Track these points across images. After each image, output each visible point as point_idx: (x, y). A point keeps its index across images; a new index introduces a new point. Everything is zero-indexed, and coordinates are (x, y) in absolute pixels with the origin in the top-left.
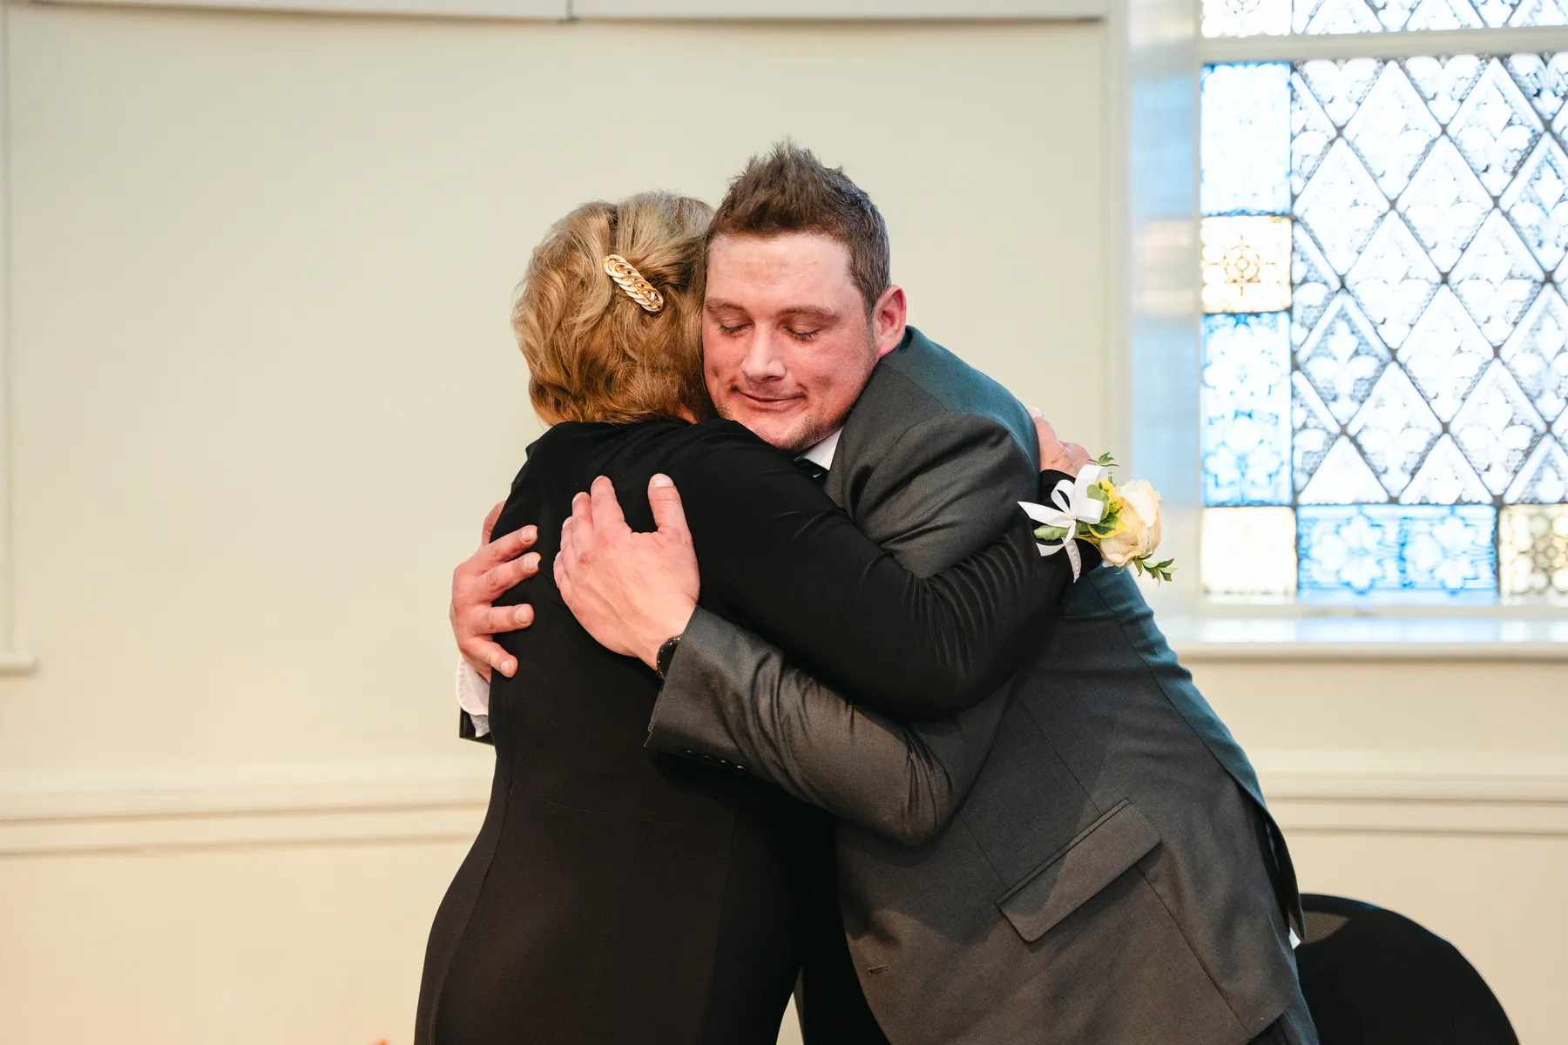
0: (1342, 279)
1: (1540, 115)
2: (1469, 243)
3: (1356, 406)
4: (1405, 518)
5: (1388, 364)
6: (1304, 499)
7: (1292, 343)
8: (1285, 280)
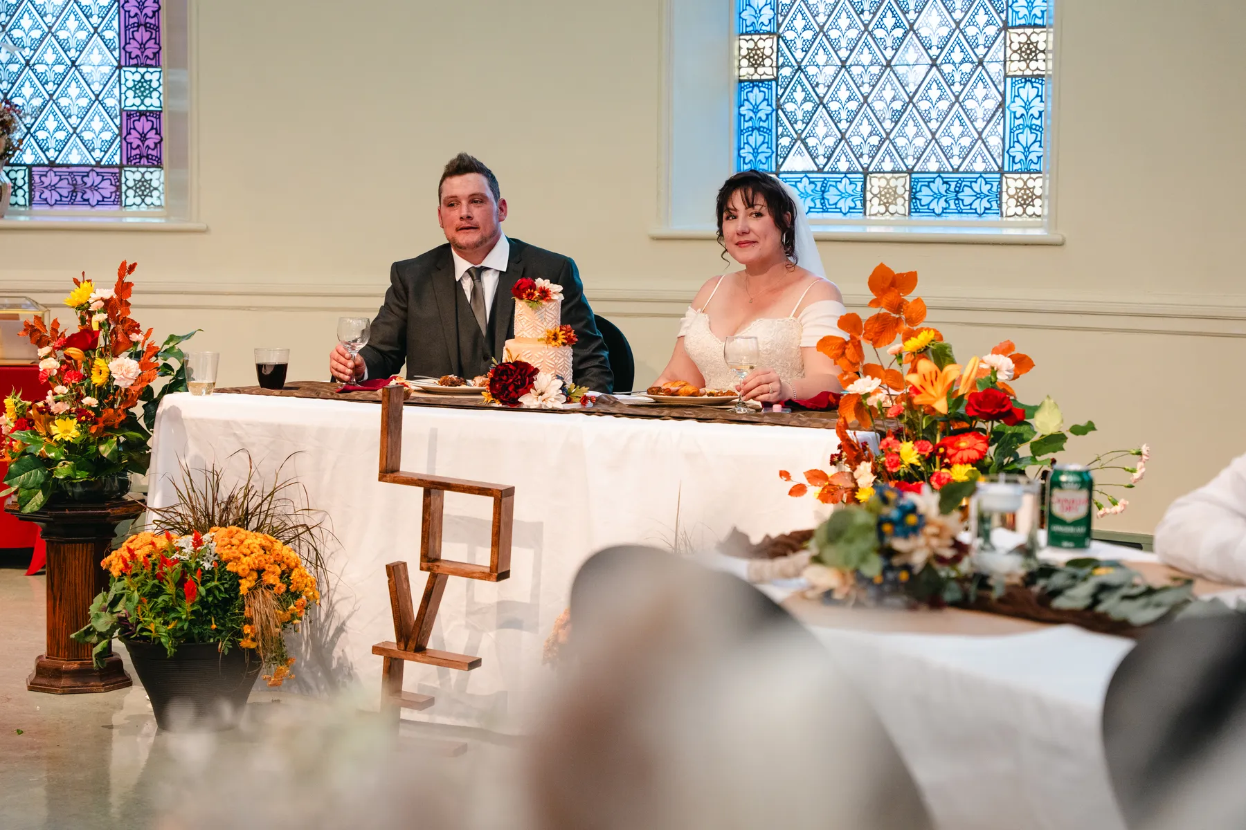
0: (799, 64)
2: (854, 47)
3: (805, 125)
4: (825, 179)
5: (819, 106)
6: (782, 170)
7: (777, 94)
8: (774, 65)
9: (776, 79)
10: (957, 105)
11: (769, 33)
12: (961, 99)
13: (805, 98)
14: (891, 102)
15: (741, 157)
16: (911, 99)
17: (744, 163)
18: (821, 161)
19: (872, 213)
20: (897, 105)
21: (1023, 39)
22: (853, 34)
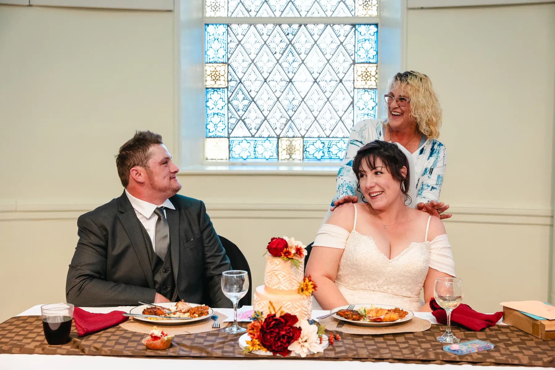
0: (240, 80)
1: (289, 40)
2: (271, 72)
3: (244, 112)
4: (256, 141)
5: (252, 102)
6: (231, 136)
7: (228, 96)
8: (226, 80)
9: (227, 88)
10: (328, 102)
11: (223, 63)
12: (330, 100)
13: (244, 98)
14: (292, 101)
15: (207, 129)
16: (303, 99)
17: (209, 132)
18: (253, 131)
19: (283, 159)
20: (296, 103)
21: (364, 70)
22: (271, 64)
